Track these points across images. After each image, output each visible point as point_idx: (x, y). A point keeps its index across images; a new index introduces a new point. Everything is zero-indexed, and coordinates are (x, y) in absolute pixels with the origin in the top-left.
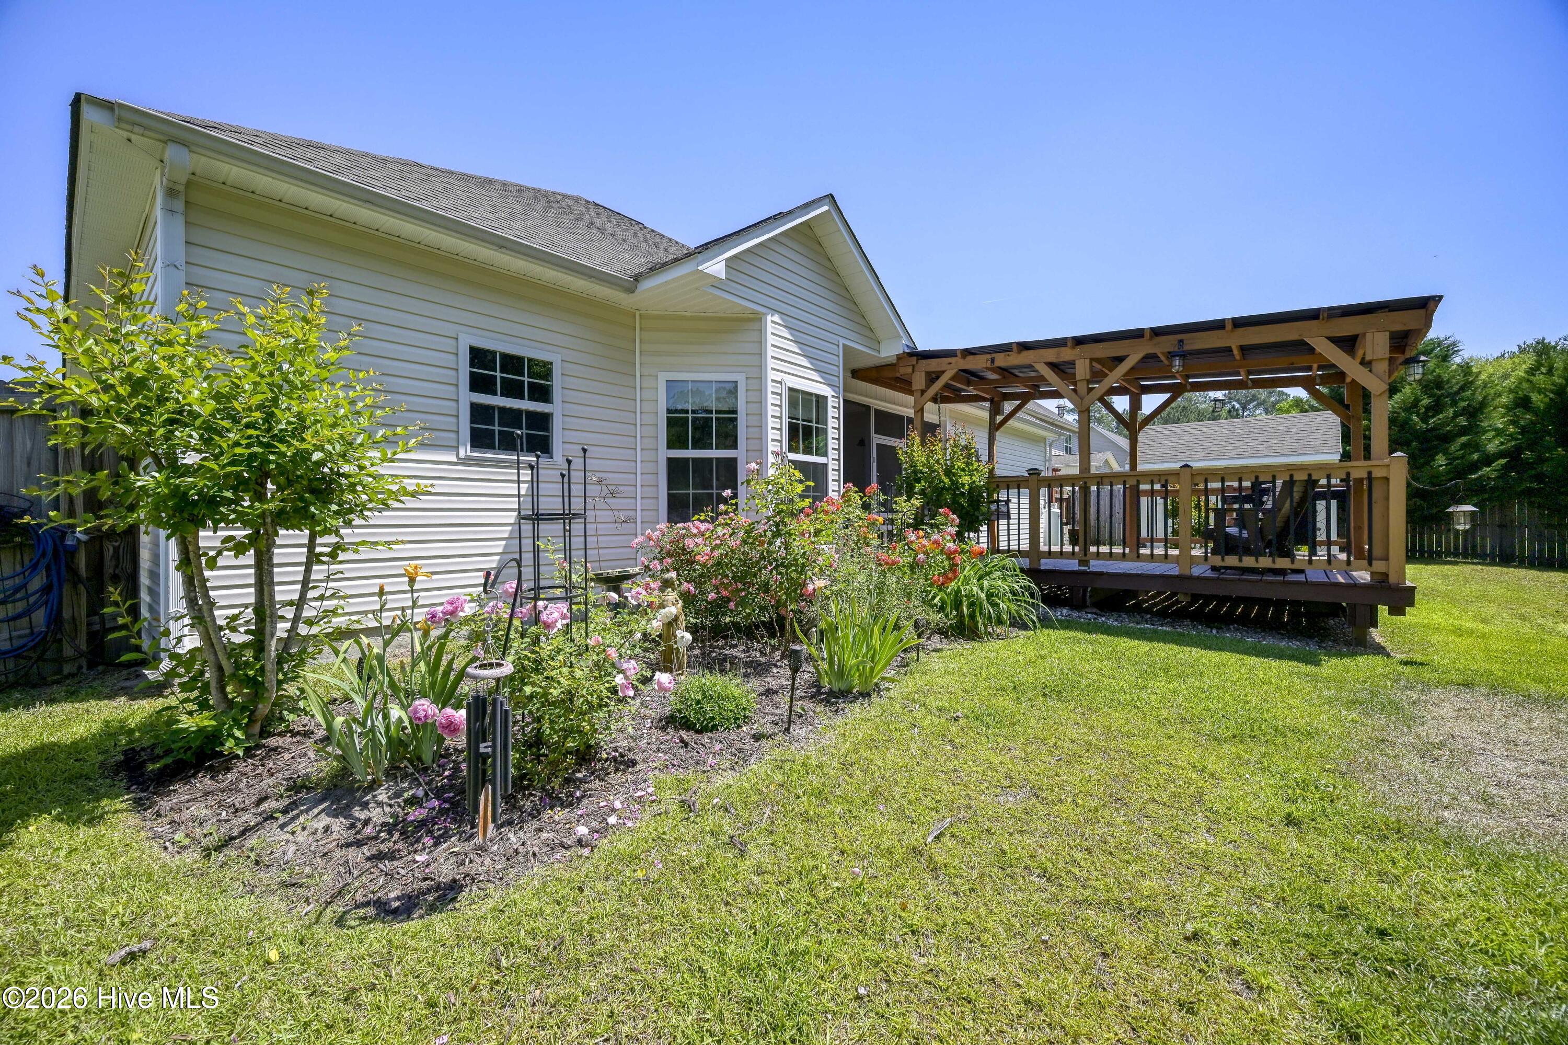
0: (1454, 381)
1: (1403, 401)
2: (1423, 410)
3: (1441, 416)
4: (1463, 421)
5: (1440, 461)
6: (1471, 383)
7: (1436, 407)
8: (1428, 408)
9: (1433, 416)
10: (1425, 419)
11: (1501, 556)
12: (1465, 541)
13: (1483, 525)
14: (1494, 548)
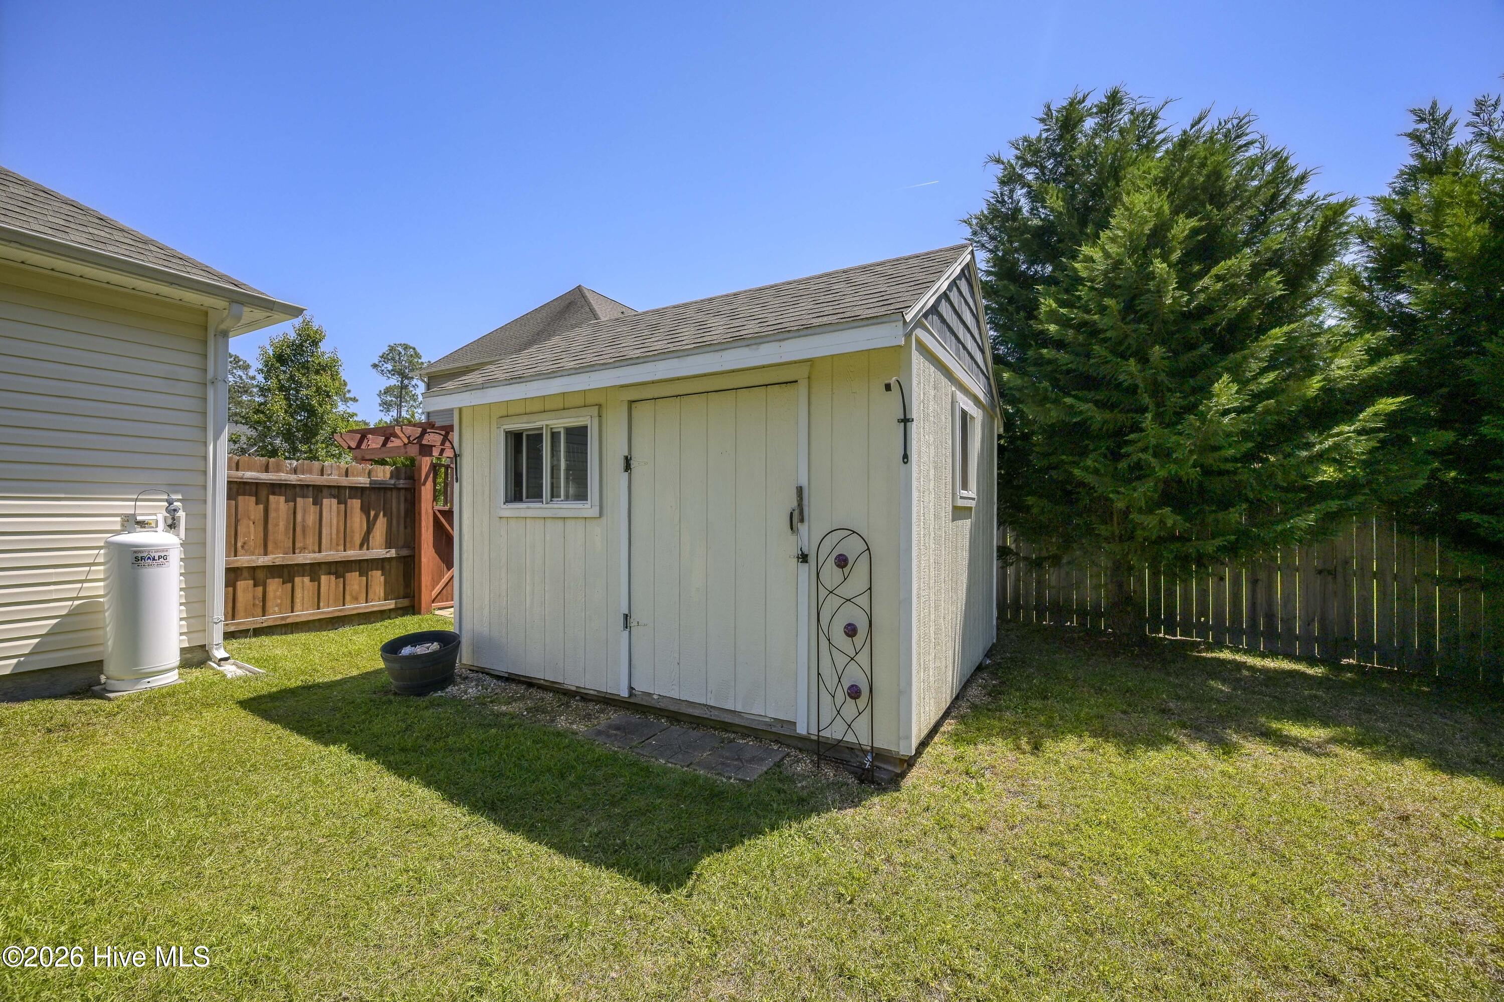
5: (1222, 396)
11: (1322, 640)
12: (1253, 606)
13: (1289, 569)
14: (1308, 623)
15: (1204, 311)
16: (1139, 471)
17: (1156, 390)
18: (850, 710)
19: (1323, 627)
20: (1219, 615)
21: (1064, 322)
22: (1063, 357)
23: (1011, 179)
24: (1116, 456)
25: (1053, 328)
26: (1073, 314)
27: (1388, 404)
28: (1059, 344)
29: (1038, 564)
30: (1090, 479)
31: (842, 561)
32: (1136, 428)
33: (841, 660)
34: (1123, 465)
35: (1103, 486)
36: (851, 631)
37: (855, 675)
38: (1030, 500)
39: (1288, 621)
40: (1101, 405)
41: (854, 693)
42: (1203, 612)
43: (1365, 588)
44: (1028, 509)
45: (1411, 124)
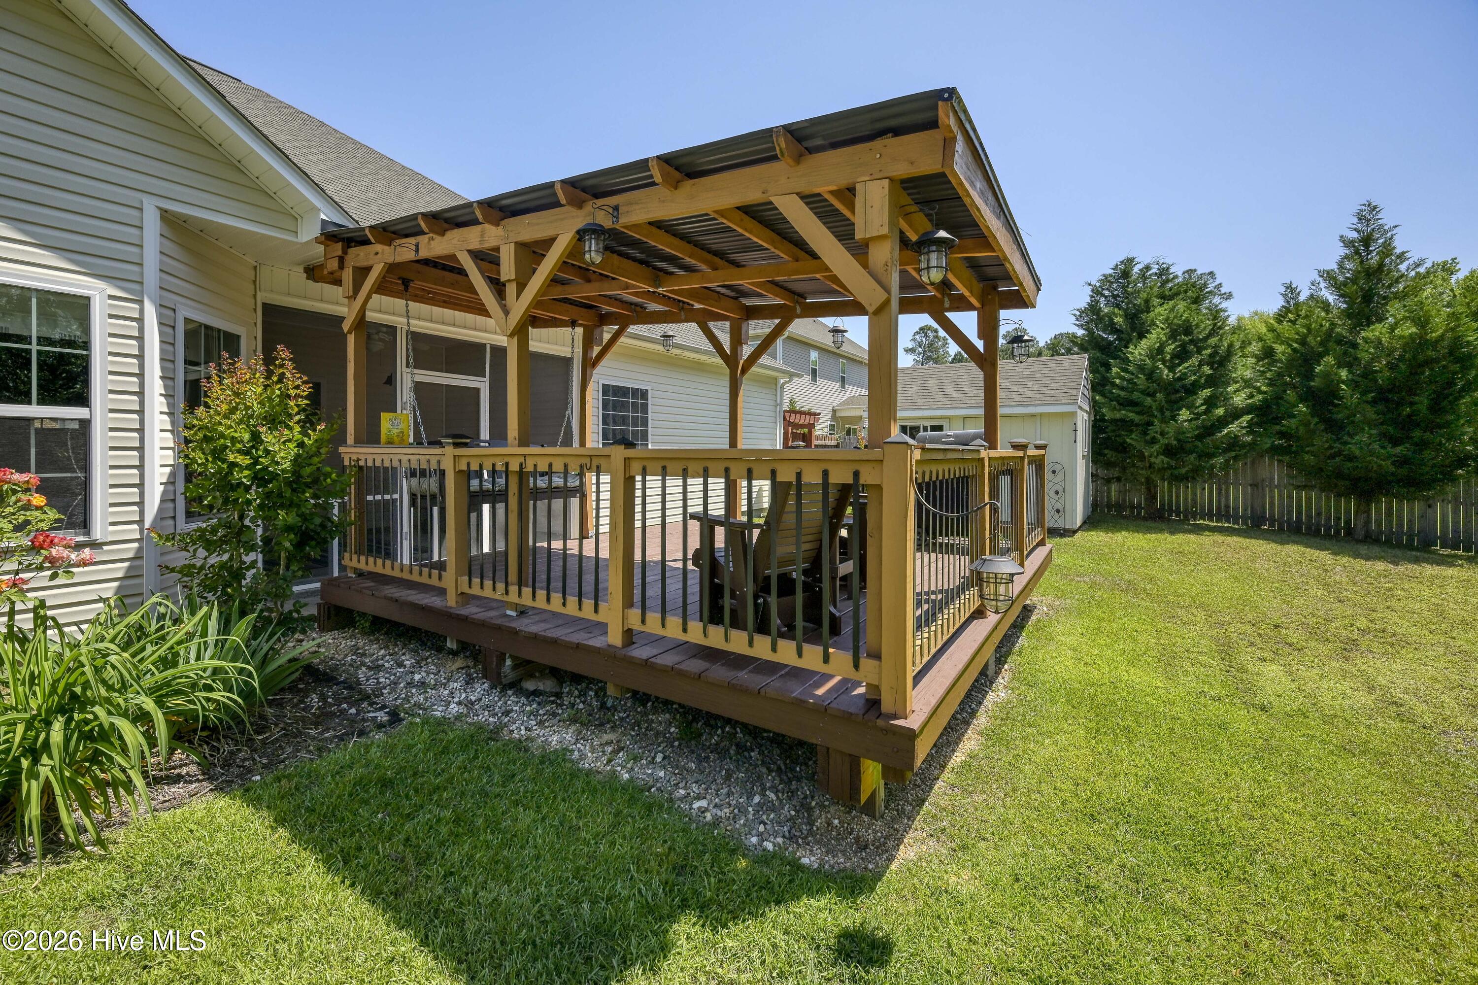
0: (1203, 326)
1: (1150, 349)
2: (1168, 357)
3: (1186, 365)
4: (1207, 370)
5: (1184, 414)
6: (1220, 328)
7: (1182, 355)
8: (1174, 356)
9: (1179, 365)
10: (1172, 369)
11: (1252, 518)
12: (1219, 501)
13: (1236, 485)
14: (1245, 510)
15: (1180, 379)
16: (1154, 441)
17: (1161, 410)
18: (1056, 516)
19: (1252, 511)
20: (1202, 507)
21: (1122, 378)
22: (1122, 394)
23: (1097, 292)
24: (1145, 433)
25: (1118, 381)
26: (1127, 376)
27: (1248, 418)
28: (1122, 388)
29: (1108, 481)
30: (1133, 443)
31: (1054, 472)
32: (1152, 424)
33: (1053, 502)
34: (1148, 438)
35: (1139, 446)
36: (1057, 493)
37: (1058, 506)
38: (1106, 451)
39: (1236, 509)
40: (1138, 413)
41: (1058, 511)
42: (1194, 505)
43: (1271, 491)
44: (1105, 455)
45: (1283, 290)
